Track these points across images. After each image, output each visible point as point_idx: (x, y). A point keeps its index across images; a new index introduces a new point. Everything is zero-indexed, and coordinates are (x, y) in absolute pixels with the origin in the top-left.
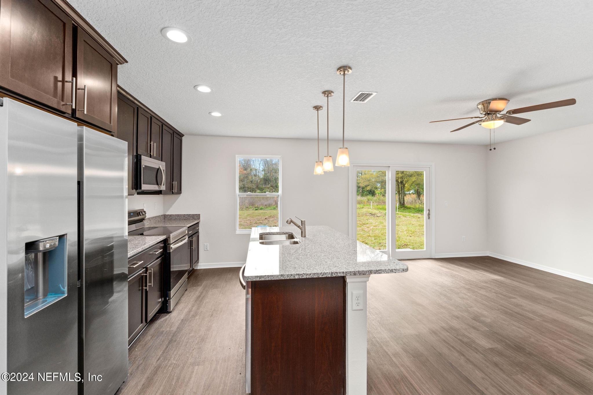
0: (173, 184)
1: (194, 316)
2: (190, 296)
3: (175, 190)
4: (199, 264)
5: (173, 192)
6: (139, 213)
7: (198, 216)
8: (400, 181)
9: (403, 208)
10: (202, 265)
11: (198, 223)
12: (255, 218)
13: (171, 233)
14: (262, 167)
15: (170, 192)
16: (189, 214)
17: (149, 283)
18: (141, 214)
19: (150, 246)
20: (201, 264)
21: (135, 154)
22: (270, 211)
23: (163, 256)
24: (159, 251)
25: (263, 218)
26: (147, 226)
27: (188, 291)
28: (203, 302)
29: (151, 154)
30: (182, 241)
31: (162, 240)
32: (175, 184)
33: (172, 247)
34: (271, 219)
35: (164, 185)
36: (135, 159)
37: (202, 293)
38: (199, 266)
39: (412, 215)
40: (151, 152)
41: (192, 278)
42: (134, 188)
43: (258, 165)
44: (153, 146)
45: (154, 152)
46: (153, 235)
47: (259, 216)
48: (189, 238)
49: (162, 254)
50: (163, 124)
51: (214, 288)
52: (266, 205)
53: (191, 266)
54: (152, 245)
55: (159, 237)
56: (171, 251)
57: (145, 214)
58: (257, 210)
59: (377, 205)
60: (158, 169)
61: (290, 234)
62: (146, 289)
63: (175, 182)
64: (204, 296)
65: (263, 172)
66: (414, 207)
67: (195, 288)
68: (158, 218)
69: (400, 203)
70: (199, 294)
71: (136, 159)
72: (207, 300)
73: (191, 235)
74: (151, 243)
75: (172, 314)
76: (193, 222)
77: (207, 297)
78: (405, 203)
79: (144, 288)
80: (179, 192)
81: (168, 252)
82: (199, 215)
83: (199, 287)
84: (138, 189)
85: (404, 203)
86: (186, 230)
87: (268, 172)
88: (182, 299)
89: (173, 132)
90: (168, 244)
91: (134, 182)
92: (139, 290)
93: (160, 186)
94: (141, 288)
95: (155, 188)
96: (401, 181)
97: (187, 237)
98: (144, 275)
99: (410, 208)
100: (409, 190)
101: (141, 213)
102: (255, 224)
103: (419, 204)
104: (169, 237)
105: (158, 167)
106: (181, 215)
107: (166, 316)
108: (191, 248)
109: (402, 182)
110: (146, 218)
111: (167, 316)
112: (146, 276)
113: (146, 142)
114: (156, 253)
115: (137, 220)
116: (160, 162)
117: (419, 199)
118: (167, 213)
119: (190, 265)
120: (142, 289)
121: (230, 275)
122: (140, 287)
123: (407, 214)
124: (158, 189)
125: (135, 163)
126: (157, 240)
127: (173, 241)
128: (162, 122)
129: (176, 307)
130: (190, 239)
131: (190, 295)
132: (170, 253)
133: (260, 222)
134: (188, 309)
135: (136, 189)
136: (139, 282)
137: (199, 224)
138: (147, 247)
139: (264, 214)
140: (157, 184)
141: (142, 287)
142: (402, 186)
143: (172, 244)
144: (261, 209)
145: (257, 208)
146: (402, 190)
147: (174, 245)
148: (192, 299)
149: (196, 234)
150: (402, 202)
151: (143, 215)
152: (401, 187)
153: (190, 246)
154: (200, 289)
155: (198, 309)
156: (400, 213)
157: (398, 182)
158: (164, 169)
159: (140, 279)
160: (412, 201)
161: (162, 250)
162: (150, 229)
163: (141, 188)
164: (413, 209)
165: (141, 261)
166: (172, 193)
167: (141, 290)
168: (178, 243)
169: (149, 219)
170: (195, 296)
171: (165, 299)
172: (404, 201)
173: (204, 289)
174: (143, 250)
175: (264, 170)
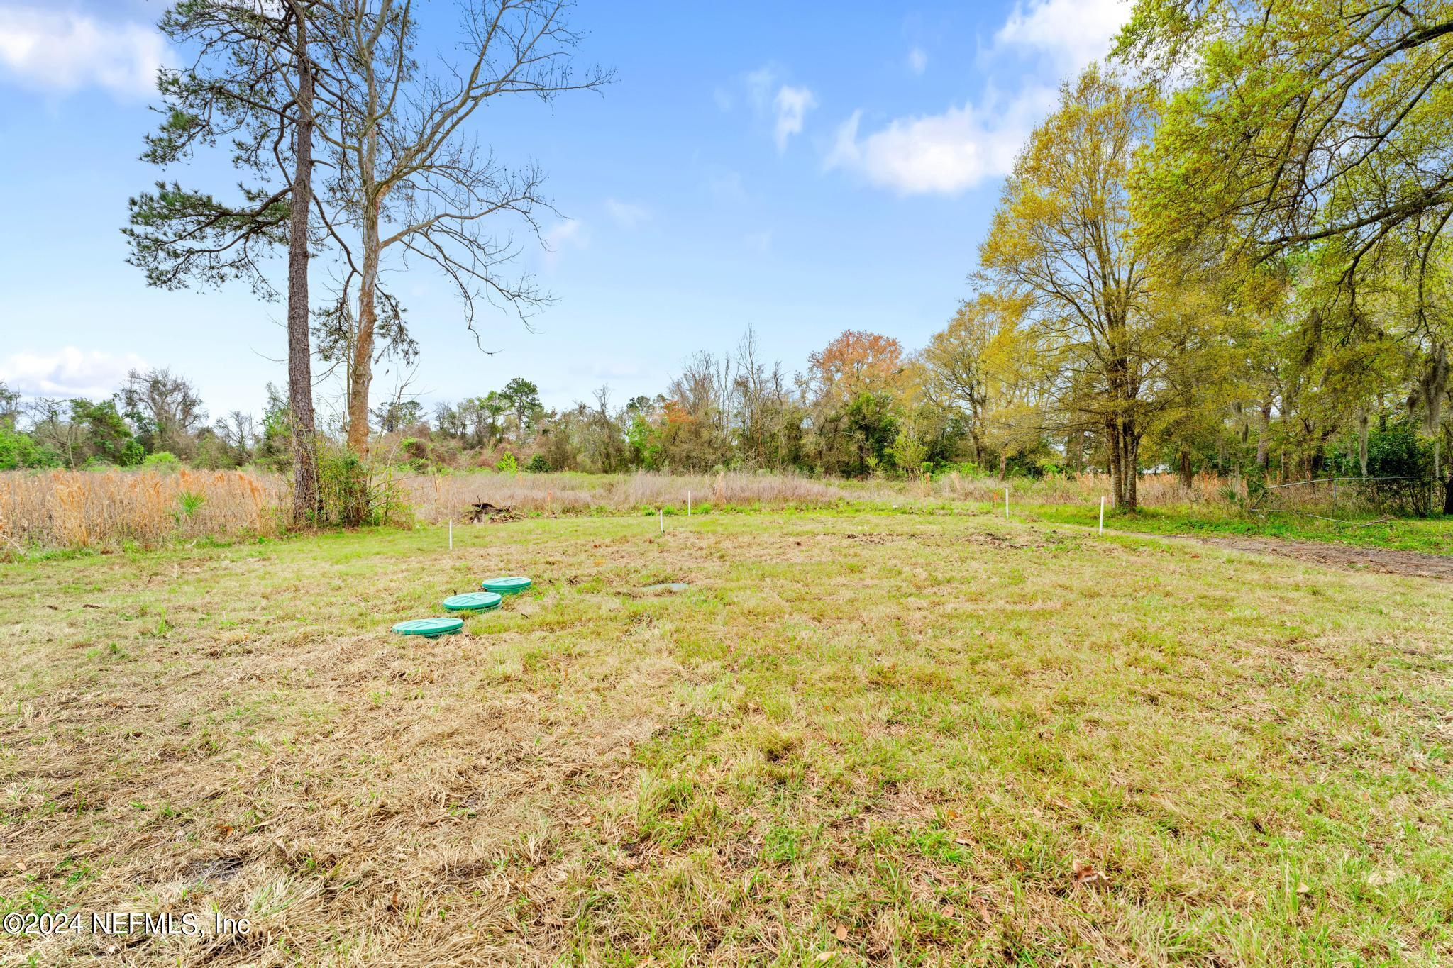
8: (1119, 422)
9: (1127, 516)
14: (737, 406)
39: (1164, 542)
59: (1042, 505)
66: (1170, 513)
69: (1120, 497)
78: (1139, 497)
85: (1133, 497)
96: (1124, 425)
99: (1155, 516)
100: (1154, 459)
103: (1192, 501)
109: (1128, 429)
117: (1189, 486)
123: (1141, 537)
142: (1128, 439)
146: (1126, 457)
150: (1128, 495)
152: (1126, 446)
156: (1112, 533)
157: (1114, 427)
160: (1164, 494)
164: (1167, 517)
172: (1133, 490)
175: (741, 412)
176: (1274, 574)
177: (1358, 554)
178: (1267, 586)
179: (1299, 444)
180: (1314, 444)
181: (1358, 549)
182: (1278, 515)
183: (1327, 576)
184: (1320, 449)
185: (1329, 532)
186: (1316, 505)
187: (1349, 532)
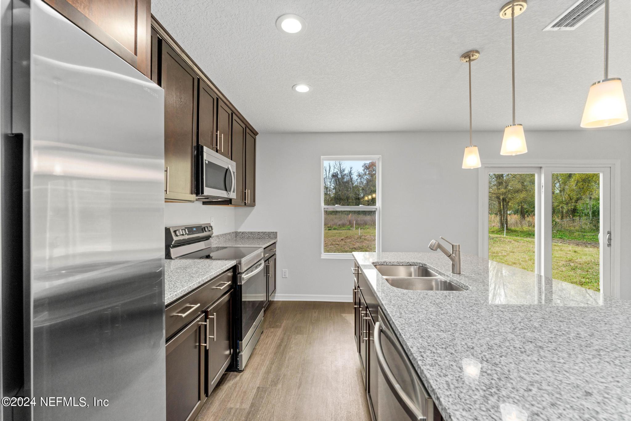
0: (245, 192)
1: (275, 383)
2: (267, 343)
3: (248, 201)
4: (276, 294)
5: (245, 202)
6: (204, 228)
7: (275, 235)
10: (279, 297)
11: (275, 243)
12: (330, 239)
13: (244, 256)
14: (333, 185)
15: (242, 203)
16: (264, 231)
17: (209, 335)
18: (207, 230)
19: (212, 277)
20: (279, 295)
21: (195, 144)
22: (346, 231)
23: (232, 291)
24: (226, 283)
25: (340, 239)
26: (215, 246)
27: (264, 334)
28: (286, 357)
29: (217, 148)
30: (256, 268)
31: (229, 267)
32: (248, 192)
33: (244, 277)
34: (348, 240)
35: (234, 192)
36: (194, 152)
37: (282, 340)
38: (276, 297)
40: (217, 146)
41: (269, 314)
42: (194, 192)
43: (329, 183)
44: (220, 138)
45: (222, 146)
46: (219, 259)
47: (334, 236)
48: (265, 261)
49: (231, 287)
50: (233, 113)
51: (298, 333)
52: (339, 225)
53: (267, 296)
54: (215, 275)
55: (227, 262)
56: (243, 282)
57: (212, 229)
58: (330, 230)
60: (227, 170)
61: (421, 265)
62: (206, 347)
63: (248, 191)
64: (286, 346)
65: (334, 191)
66: (521, 230)
67: (272, 330)
68: (228, 235)
69: (502, 224)
70: (279, 341)
71: (196, 151)
72: (291, 354)
73: (267, 259)
74: (214, 273)
75: (245, 374)
76: (269, 241)
77: (290, 348)
78: (509, 224)
79: (203, 345)
80: (253, 204)
81: (239, 284)
82: (276, 233)
83: (278, 329)
84: (199, 194)
86: (261, 252)
87: (340, 191)
88: (257, 347)
89: (246, 128)
90: (239, 273)
91: (194, 184)
92: (196, 347)
93: (229, 192)
94: (198, 344)
95: (223, 194)
96: (503, 198)
97: (263, 261)
98: (202, 324)
99: (515, 231)
101: (206, 228)
102: (330, 245)
104: (240, 263)
105: (227, 168)
106: (255, 232)
107: (236, 376)
108: (267, 275)
110: (213, 235)
111: (238, 378)
112: (206, 326)
113: (211, 132)
114: (222, 288)
115: (201, 237)
116: (229, 160)
118: (239, 231)
119: (266, 294)
120: (200, 346)
121: (315, 313)
122: (196, 342)
124: (227, 197)
125: (195, 156)
126: (222, 268)
127: (245, 269)
128: (231, 110)
129: (249, 361)
130: (266, 264)
131: (267, 341)
132: (241, 286)
133: (337, 243)
134: (265, 368)
135: (197, 194)
136: (196, 335)
137: (276, 245)
138: (207, 281)
139: (339, 235)
140: (226, 190)
141: (200, 343)
142: (504, 204)
143: (244, 273)
144: (335, 229)
145: (330, 228)
146: (504, 210)
147: (246, 275)
148: (270, 349)
149: (272, 257)
151: (210, 231)
153: (266, 273)
154: (279, 332)
155: (279, 369)
158: (235, 171)
159: (196, 330)
161: (230, 282)
162: (218, 249)
163: (202, 193)
164: (520, 232)
165: (196, 304)
166: (244, 204)
167: (198, 347)
168: (252, 271)
169: (217, 236)
170: (274, 345)
171: (235, 351)
172: (507, 222)
173: (285, 334)
174: (200, 284)
175: (335, 188)
176: (563, 248)
177: (589, 244)
178: (561, 250)
179: (567, 204)
180: (573, 204)
181: (589, 242)
182: (561, 231)
183: (579, 249)
184: (575, 206)
185: (580, 237)
186: (575, 227)
187: (586, 237)
